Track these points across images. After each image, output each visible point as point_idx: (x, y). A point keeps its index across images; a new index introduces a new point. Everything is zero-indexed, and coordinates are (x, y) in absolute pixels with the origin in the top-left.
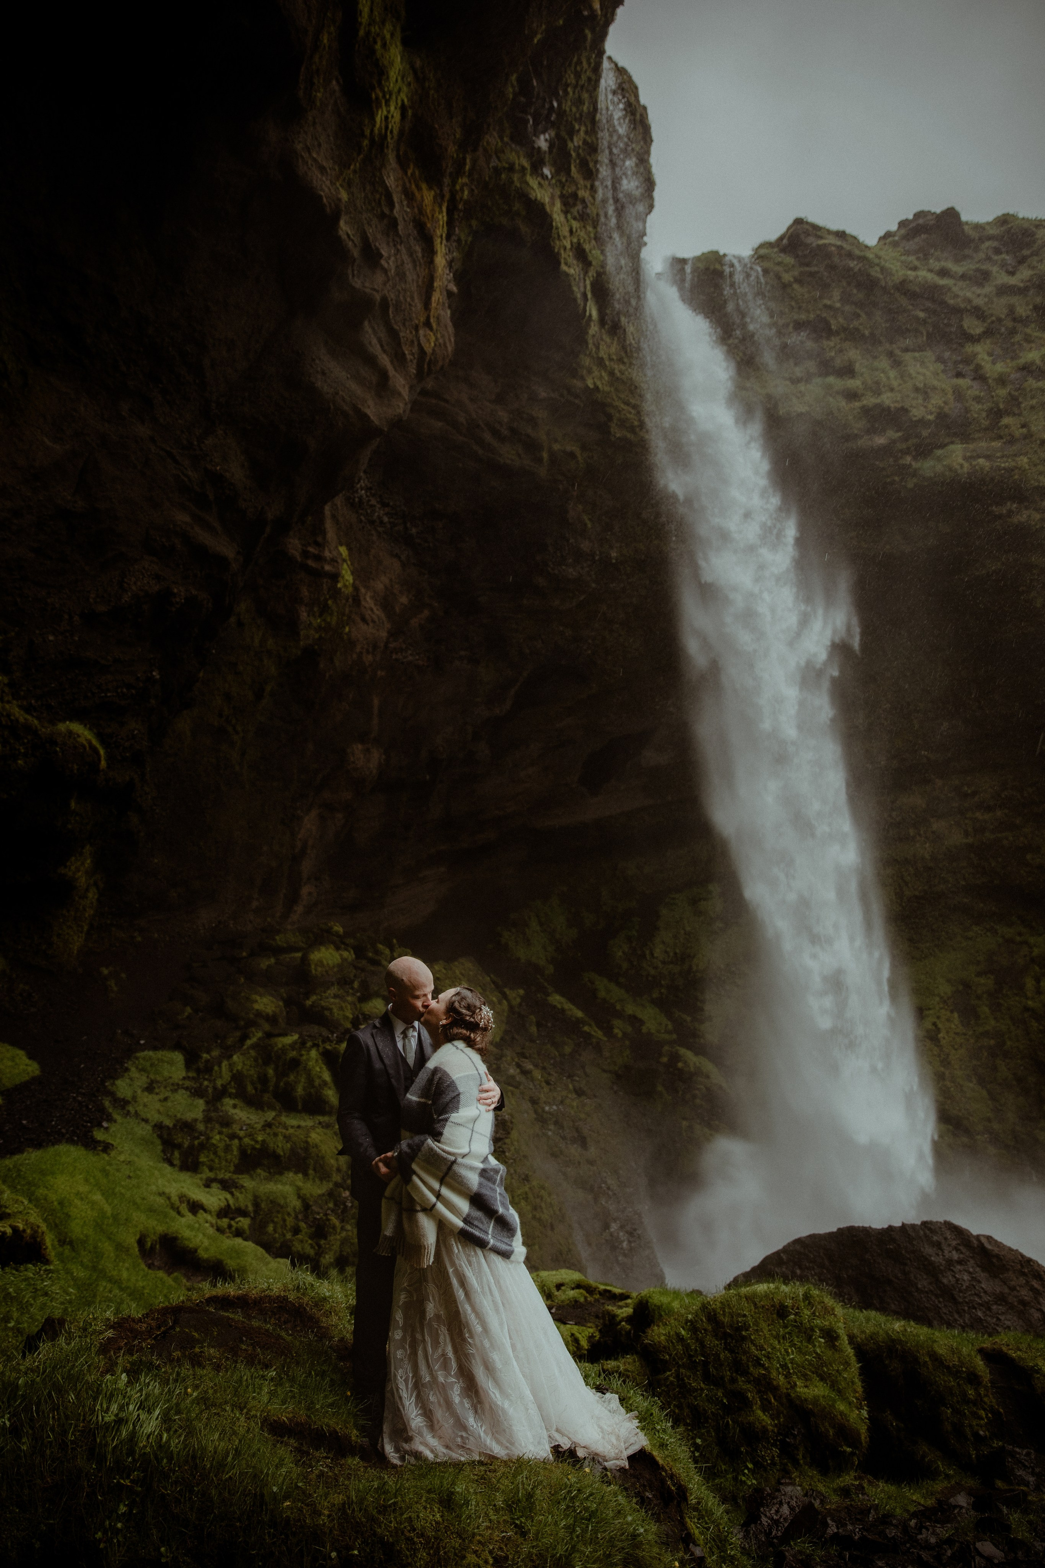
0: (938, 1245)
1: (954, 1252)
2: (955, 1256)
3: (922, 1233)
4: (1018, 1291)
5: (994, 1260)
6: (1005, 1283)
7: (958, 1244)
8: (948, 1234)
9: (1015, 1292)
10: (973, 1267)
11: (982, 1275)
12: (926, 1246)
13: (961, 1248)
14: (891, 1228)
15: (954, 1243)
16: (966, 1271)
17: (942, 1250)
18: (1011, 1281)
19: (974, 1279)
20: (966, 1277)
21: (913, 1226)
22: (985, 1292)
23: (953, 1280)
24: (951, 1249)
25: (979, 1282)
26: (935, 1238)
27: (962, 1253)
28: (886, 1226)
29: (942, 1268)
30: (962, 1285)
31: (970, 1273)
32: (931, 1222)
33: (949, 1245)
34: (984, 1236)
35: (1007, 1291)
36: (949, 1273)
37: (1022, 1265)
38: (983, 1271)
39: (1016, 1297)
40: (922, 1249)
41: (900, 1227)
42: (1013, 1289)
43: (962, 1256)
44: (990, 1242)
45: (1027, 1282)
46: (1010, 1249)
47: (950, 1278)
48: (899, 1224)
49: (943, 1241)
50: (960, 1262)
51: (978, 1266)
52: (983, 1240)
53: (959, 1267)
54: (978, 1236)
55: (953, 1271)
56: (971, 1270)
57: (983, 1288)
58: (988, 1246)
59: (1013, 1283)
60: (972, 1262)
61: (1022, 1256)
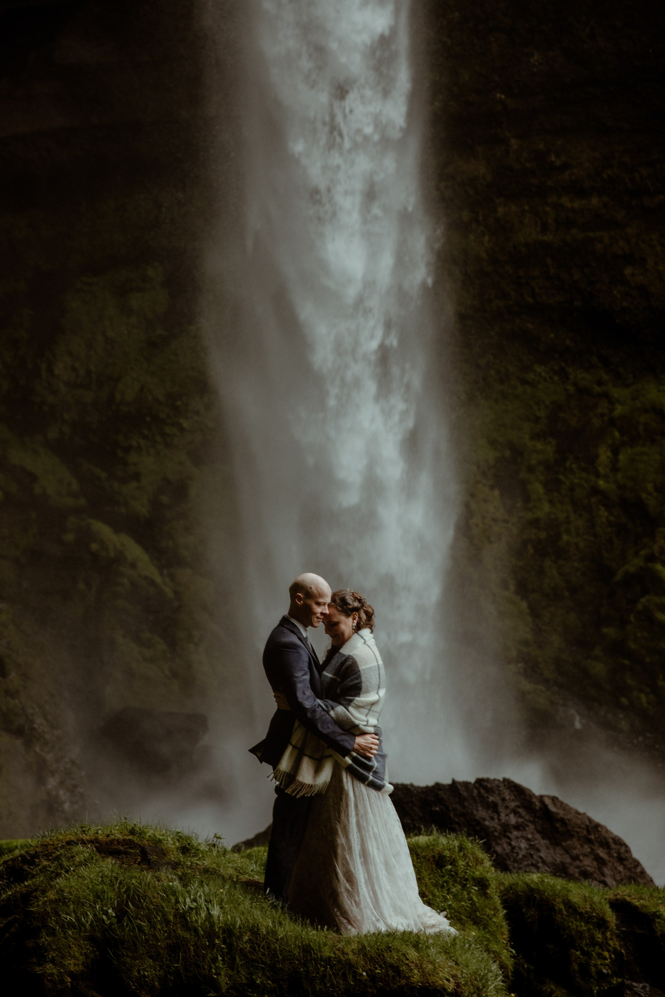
0: (494, 807)
1: (512, 816)
2: (513, 820)
3: (475, 791)
4: (581, 861)
5: (558, 825)
6: (567, 852)
7: (518, 807)
8: (507, 795)
9: (578, 863)
10: (532, 833)
11: (543, 842)
12: (480, 808)
13: (520, 810)
14: (438, 786)
15: (513, 805)
16: (523, 837)
17: (498, 814)
18: (575, 849)
19: (532, 847)
20: (523, 845)
21: (466, 784)
22: (544, 862)
23: (508, 849)
24: (508, 811)
25: (538, 850)
26: (491, 799)
27: (521, 816)
28: (431, 783)
29: (496, 834)
30: (518, 854)
31: (528, 840)
32: (488, 780)
33: (507, 807)
34: (548, 797)
35: (568, 860)
36: (504, 841)
37: (589, 832)
38: (543, 838)
39: (578, 867)
40: (475, 812)
41: (449, 785)
42: (575, 858)
43: (520, 820)
44: (555, 804)
45: (592, 850)
46: (578, 813)
47: (505, 845)
48: (449, 781)
49: (500, 802)
50: (517, 827)
51: (539, 832)
52: (547, 801)
53: (515, 833)
54: (541, 798)
55: (508, 838)
56: (530, 836)
57: (541, 857)
58: (552, 808)
59: (575, 852)
60: (532, 827)
61: (590, 820)
